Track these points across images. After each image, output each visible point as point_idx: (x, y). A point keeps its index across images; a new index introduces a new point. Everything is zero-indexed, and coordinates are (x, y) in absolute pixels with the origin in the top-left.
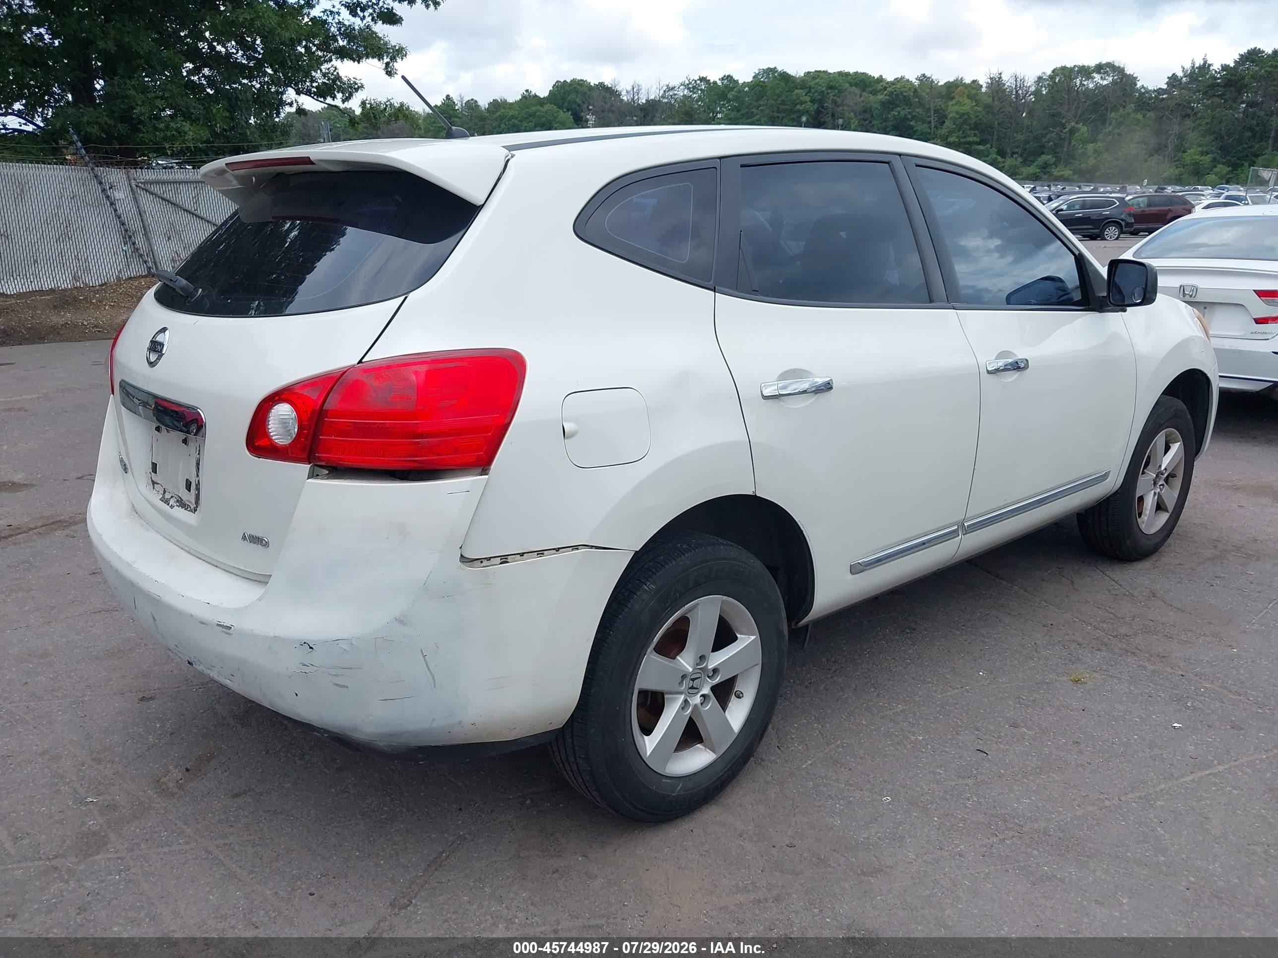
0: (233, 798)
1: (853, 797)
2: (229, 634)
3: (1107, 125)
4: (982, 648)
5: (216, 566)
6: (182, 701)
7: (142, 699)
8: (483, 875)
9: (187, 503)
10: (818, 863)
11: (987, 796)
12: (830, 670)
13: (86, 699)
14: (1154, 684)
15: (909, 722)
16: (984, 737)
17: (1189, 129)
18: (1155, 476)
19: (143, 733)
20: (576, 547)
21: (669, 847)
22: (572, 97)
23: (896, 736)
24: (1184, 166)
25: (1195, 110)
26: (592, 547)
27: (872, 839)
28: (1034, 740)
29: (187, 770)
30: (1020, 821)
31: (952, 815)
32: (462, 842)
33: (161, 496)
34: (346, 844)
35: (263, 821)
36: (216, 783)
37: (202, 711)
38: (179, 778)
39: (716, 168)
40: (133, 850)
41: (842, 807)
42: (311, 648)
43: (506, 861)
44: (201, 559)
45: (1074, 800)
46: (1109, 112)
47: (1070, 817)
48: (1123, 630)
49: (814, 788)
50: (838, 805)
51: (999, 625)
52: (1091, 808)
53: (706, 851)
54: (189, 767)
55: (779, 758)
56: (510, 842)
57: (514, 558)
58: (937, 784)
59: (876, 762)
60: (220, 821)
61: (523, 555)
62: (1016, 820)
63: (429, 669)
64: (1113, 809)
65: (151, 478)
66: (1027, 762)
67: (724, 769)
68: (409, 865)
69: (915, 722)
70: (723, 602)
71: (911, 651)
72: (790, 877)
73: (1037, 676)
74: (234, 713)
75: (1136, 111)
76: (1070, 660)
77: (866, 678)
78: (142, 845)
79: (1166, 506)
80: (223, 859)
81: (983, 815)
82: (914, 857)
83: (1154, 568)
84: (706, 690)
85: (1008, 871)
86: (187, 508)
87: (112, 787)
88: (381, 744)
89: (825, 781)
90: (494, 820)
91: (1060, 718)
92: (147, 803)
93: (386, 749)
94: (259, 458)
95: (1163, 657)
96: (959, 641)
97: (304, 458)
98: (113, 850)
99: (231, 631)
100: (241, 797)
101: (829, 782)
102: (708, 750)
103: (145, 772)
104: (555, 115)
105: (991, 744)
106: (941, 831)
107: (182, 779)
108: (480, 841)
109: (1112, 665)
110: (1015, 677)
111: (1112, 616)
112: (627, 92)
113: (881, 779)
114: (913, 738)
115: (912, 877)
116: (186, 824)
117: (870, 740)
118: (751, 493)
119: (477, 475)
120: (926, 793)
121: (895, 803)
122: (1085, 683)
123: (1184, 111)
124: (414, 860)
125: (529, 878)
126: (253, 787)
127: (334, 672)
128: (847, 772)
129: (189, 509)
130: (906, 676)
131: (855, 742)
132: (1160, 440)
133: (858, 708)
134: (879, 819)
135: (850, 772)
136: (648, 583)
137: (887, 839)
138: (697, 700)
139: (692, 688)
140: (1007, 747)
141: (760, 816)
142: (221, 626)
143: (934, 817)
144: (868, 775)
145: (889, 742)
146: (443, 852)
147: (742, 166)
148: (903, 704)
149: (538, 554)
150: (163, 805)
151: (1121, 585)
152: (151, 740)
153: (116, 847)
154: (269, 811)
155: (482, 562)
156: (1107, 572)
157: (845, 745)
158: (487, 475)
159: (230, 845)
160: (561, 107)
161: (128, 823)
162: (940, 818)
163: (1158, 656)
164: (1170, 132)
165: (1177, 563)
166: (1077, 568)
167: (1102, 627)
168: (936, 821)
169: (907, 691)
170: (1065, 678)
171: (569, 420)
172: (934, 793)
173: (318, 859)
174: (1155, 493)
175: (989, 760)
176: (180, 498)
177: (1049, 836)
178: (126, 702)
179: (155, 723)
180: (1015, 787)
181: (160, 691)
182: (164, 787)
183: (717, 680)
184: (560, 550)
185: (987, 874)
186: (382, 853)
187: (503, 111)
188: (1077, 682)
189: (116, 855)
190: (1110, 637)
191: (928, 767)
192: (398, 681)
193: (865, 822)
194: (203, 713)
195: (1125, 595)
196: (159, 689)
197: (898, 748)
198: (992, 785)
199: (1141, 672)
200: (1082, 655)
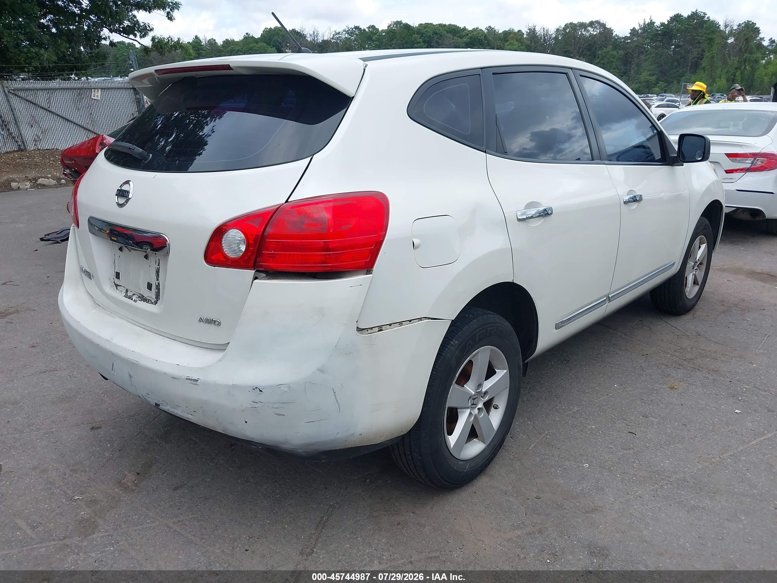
0: (175, 490)
1: (566, 465)
2: (197, 384)
3: (597, 58)
4: (612, 371)
5: (174, 340)
6: (120, 429)
7: (93, 428)
8: (354, 530)
9: (148, 298)
10: (558, 507)
11: (644, 460)
12: (526, 388)
13: (54, 430)
14: (716, 387)
15: (584, 418)
16: (630, 424)
17: (643, 60)
18: (693, 264)
19: (100, 451)
20: (420, 319)
21: (464, 504)
22: (276, 38)
23: (579, 426)
24: (640, 83)
25: (646, 49)
26: (429, 318)
27: (585, 490)
28: (660, 424)
29: (138, 474)
30: (668, 474)
31: (627, 472)
32: (333, 509)
33: (124, 294)
34: (259, 516)
35: (200, 504)
36: (160, 481)
37: (136, 434)
38: (134, 479)
39: (479, 75)
40: (117, 529)
41: (561, 472)
42: (261, 391)
43: (365, 519)
44: (162, 335)
45: (695, 459)
46: (597, 50)
47: (696, 470)
48: (688, 356)
49: (541, 461)
50: (558, 471)
51: (617, 356)
52: (706, 464)
53: (488, 505)
54: (139, 472)
55: (514, 444)
56: (364, 507)
57: (386, 327)
58: (612, 454)
59: (572, 443)
60: (171, 506)
61: (391, 325)
62: (665, 474)
63: (337, 401)
64: (718, 463)
65: (114, 282)
66: (659, 438)
67: (490, 453)
68: (304, 527)
69: (587, 417)
70: (492, 350)
71: (571, 374)
72: (544, 517)
73: (648, 386)
74: (158, 434)
75: (613, 50)
76: (664, 375)
77: (550, 392)
78: (123, 525)
79: (698, 282)
80: (180, 531)
81: (645, 472)
82: (613, 500)
83: (693, 319)
84: (480, 405)
85: (672, 505)
86: (149, 302)
87: (90, 488)
88: (300, 451)
89: (545, 456)
90: (350, 494)
91: (670, 410)
92: (117, 497)
93: (303, 454)
94: (214, 266)
95: (716, 371)
96: (597, 367)
97: (251, 266)
98: (103, 530)
99: (198, 383)
100: (180, 490)
101: (548, 457)
102: (480, 442)
103: (110, 477)
104: (266, 49)
105: (636, 428)
106: (624, 484)
107: (136, 480)
108: (345, 508)
109: (689, 377)
110: (636, 387)
111: (679, 348)
112: (310, 35)
113: (579, 453)
114: (589, 427)
115: (616, 512)
116: (147, 509)
117: (565, 430)
118: (511, 281)
119: (365, 274)
120: (608, 460)
121: (591, 467)
122: (677, 389)
123: (640, 49)
124: (306, 523)
125: (383, 529)
126: (186, 482)
127: (276, 406)
128: (557, 450)
129: (150, 302)
130: (573, 390)
131: (556, 432)
132: (697, 241)
133: (551, 410)
134: (585, 478)
135: (559, 450)
136: (454, 340)
137: (594, 490)
138: (476, 411)
139: (473, 404)
140: (646, 430)
141: (514, 481)
142: (189, 379)
143: (617, 475)
144: (570, 452)
145: (576, 431)
146: (323, 517)
147: (493, 74)
148: (577, 406)
149: (399, 324)
150: (129, 498)
151: (678, 329)
152: (107, 455)
153: (105, 528)
154: (201, 498)
155: (368, 331)
156: (668, 322)
157: (551, 434)
158: (371, 274)
159: (182, 521)
160: (268, 43)
161: (108, 511)
162: (621, 475)
163: (713, 370)
164: (632, 62)
165: (705, 315)
166: (651, 320)
167: (676, 355)
168: (619, 477)
169: (576, 398)
170: (665, 386)
171: (416, 237)
172: (612, 460)
173: (244, 527)
174: (693, 274)
175: (638, 438)
176: (142, 295)
177: (687, 482)
178: (82, 431)
179: (106, 444)
180: (659, 454)
181: (103, 423)
182: (125, 486)
183: (487, 398)
184: (412, 321)
185: (660, 508)
186: (284, 520)
188: (672, 388)
189: (106, 534)
190: (682, 361)
191: (603, 444)
192: (318, 410)
193: (578, 480)
194: (137, 435)
195: (682, 335)
196: (102, 421)
197: (583, 433)
198: (644, 453)
199: (707, 380)
200: (670, 372)
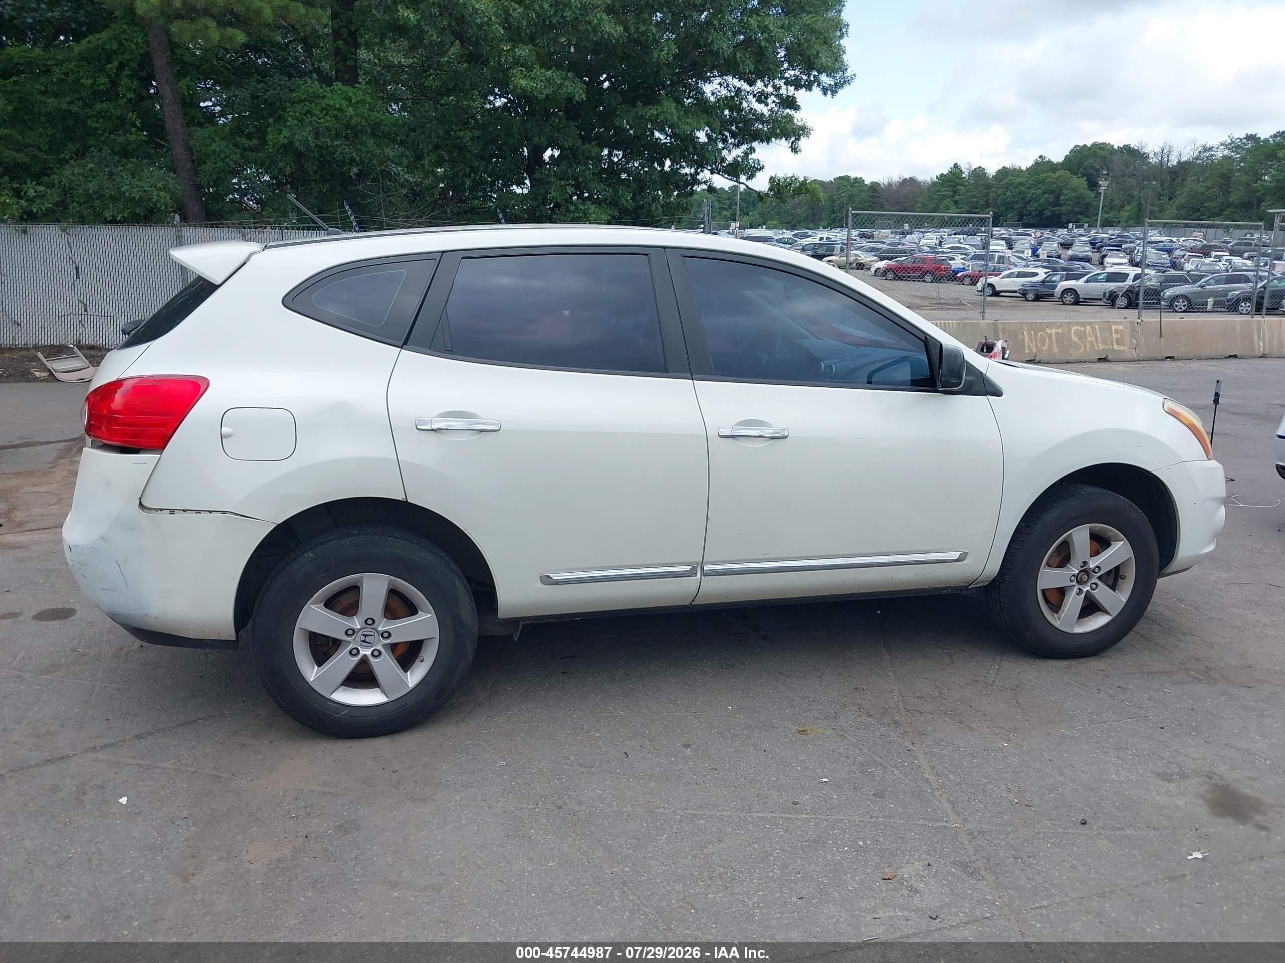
1: (483, 756)
10: (394, 785)
15: (608, 724)
20: (227, 513)
22: (1090, 161)
26: (237, 514)
31: (530, 785)
32: (219, 717)
39: (435, 259)
47: (612, 810)
50: (464, 758)
57: (179, 512)
58: (555, 764)
59: (537, 741)
61: (185, 511)
62: (568, 800)
63: (122, 574)
64: (656, 815)
70: (390, 579)
72: (365, 786)
73: (774, 721)
76: (827, 716)
79: (1104, 607)
81: (551, 791)
91: (735, 750)
101: (483, 744)
102: (383, 694)
104: (1067, 181)
108: (229, 719)
109: (858, 729)
110: (753, 717)
112: (1155, 154)
113: (522, 751)
114: (592, 734)
120: (536, 768)
121: (504, 767)
122: (807, 735)
128: (507, 741)
134: (477, 773)
138: (369, 652)
143: (515, 782)
144: (516, 747)
145: (569, 732)
149: (196, 513)
151: (996, 675)
155: (157, 511)
156: (1005, 662)
157: (536, 726)
158: (161, 454)
160: (1075, 173)
162: (518, 784)
163: (920, 732)
166: (979, 654)
170: (796, 727)
171: (227, 426)
172: (542, 769)
174: (1081, 590)
175: (622, 761)
187: (1010, 178)
192: (106, 578)
199: (875, 739)
200: (846, 716)
